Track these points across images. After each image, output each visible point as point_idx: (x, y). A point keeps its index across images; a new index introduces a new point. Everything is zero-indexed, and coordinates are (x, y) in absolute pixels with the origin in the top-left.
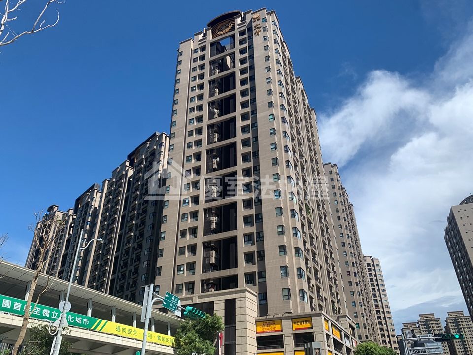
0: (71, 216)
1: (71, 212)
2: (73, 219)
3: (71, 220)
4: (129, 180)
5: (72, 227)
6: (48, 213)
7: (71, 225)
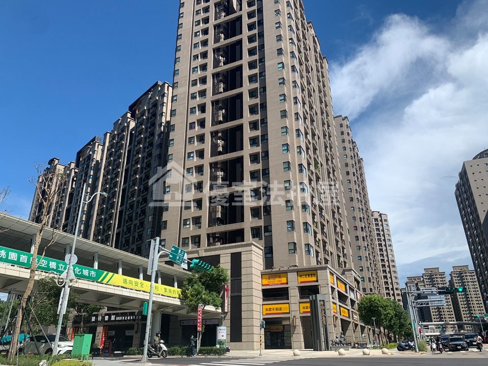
0: (73, 170)
1: (73, 166)
2: (75, 172)
3: (73, 174)
4: (131, 133)
5: (75, 181)
6: (49, 166)
7: (73, 179)
